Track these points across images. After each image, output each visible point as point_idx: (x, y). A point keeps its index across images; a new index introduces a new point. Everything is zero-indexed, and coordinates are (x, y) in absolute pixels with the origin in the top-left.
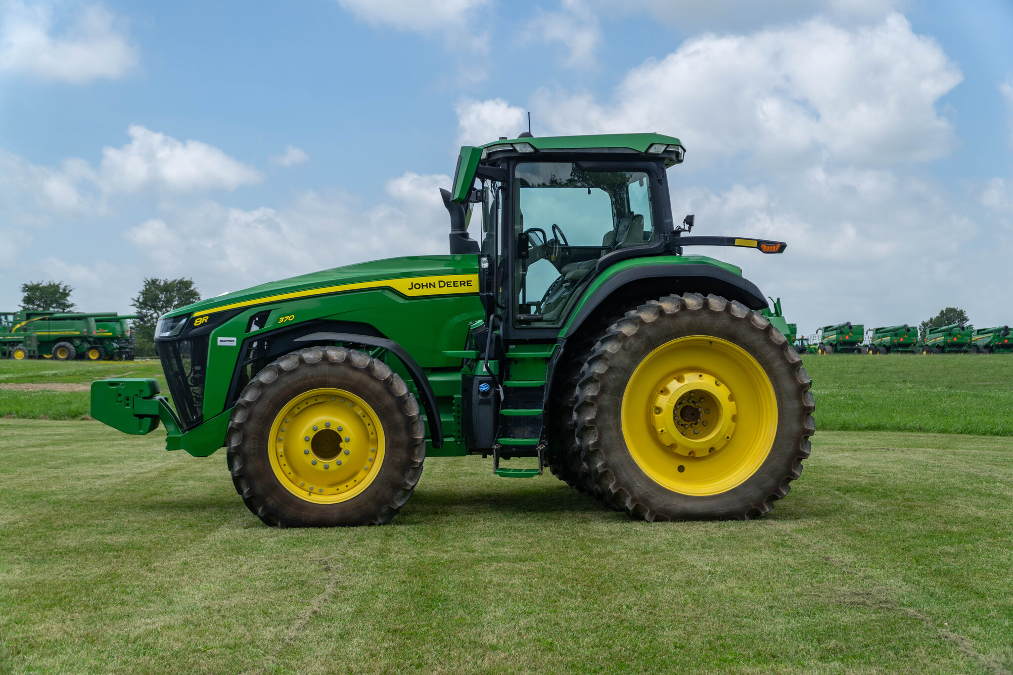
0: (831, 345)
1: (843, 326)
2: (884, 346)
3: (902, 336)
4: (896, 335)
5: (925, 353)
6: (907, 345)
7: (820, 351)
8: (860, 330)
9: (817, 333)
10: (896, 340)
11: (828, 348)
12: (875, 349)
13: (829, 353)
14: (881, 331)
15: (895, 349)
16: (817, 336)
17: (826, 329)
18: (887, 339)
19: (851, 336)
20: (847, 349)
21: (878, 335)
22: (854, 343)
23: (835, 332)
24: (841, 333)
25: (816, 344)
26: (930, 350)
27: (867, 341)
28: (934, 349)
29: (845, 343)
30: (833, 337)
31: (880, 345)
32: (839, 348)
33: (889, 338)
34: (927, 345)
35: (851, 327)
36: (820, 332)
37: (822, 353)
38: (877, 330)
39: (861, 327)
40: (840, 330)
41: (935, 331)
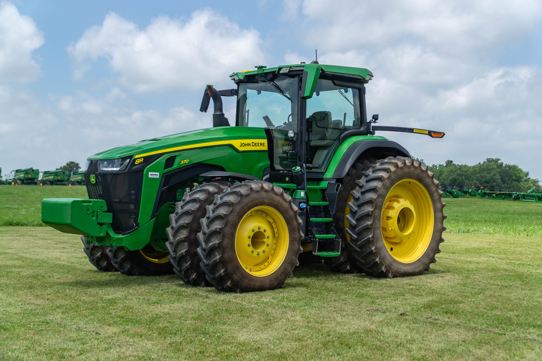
0: (20, 180)
1: (28, 170)
2: (50, 181)
3: (59, 176)
4: (56, 175)
5: (70, 185)
6: (62, 181)
7: (13, 183)
8: (37, 172)
9: (11, 173)
10: (56, 178)
11: (19, 181)
12: (44, 182)
13: (19, 184)
14: (47, 173)
15: (56, 183)
16: (11, 174)
17: (17, 171)
18: (51, 177)
19: (32, 176)
20: (30, 182)
21: (46, 175)
22: (33, 179)
23: (23, 173)
24: (27, 173)
25: (10, 179)
26: (73, 183)
27: (40, 178)
28: (76, 183)
29: (29, 179)
30: (22, 175)
31: (46, 180)
32: (25, 181)
33: (53, 177)
34: (71, 181)
35: (33, 170)
36: (13, 173)
37: (15, 184)
38: (45, 173)
39: (38, 170)
40: (26, 172)
41: (76, 174)
